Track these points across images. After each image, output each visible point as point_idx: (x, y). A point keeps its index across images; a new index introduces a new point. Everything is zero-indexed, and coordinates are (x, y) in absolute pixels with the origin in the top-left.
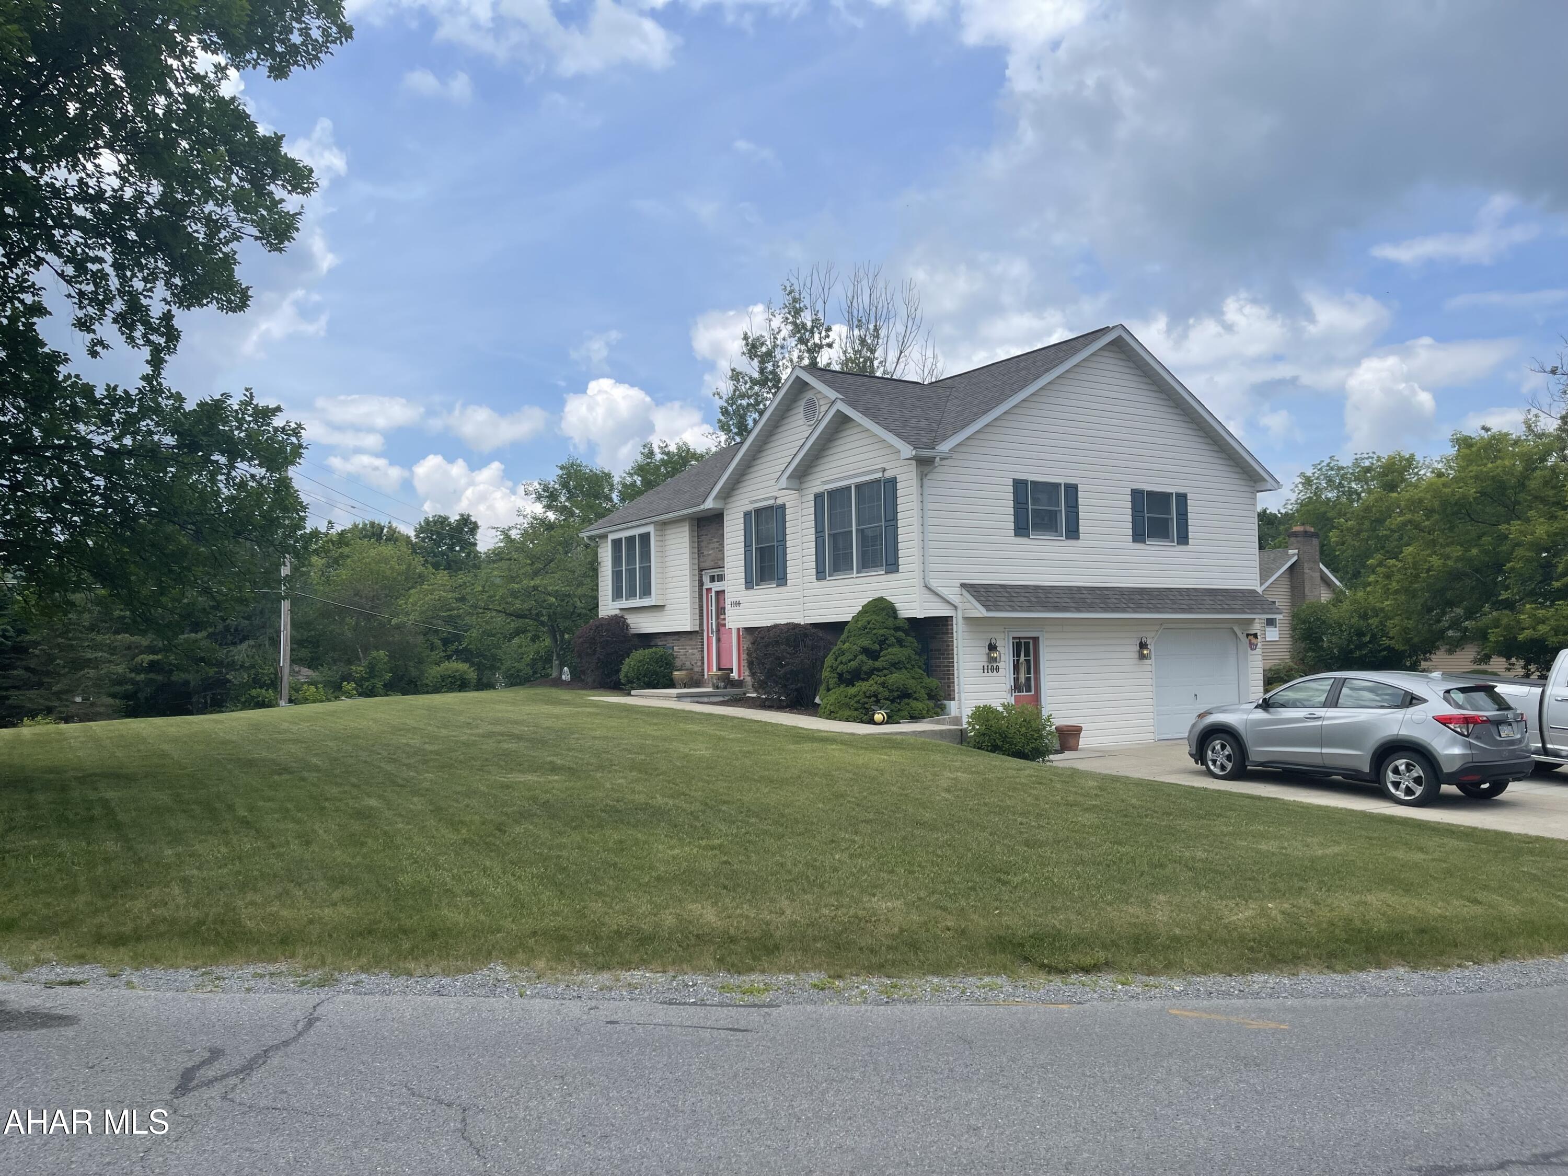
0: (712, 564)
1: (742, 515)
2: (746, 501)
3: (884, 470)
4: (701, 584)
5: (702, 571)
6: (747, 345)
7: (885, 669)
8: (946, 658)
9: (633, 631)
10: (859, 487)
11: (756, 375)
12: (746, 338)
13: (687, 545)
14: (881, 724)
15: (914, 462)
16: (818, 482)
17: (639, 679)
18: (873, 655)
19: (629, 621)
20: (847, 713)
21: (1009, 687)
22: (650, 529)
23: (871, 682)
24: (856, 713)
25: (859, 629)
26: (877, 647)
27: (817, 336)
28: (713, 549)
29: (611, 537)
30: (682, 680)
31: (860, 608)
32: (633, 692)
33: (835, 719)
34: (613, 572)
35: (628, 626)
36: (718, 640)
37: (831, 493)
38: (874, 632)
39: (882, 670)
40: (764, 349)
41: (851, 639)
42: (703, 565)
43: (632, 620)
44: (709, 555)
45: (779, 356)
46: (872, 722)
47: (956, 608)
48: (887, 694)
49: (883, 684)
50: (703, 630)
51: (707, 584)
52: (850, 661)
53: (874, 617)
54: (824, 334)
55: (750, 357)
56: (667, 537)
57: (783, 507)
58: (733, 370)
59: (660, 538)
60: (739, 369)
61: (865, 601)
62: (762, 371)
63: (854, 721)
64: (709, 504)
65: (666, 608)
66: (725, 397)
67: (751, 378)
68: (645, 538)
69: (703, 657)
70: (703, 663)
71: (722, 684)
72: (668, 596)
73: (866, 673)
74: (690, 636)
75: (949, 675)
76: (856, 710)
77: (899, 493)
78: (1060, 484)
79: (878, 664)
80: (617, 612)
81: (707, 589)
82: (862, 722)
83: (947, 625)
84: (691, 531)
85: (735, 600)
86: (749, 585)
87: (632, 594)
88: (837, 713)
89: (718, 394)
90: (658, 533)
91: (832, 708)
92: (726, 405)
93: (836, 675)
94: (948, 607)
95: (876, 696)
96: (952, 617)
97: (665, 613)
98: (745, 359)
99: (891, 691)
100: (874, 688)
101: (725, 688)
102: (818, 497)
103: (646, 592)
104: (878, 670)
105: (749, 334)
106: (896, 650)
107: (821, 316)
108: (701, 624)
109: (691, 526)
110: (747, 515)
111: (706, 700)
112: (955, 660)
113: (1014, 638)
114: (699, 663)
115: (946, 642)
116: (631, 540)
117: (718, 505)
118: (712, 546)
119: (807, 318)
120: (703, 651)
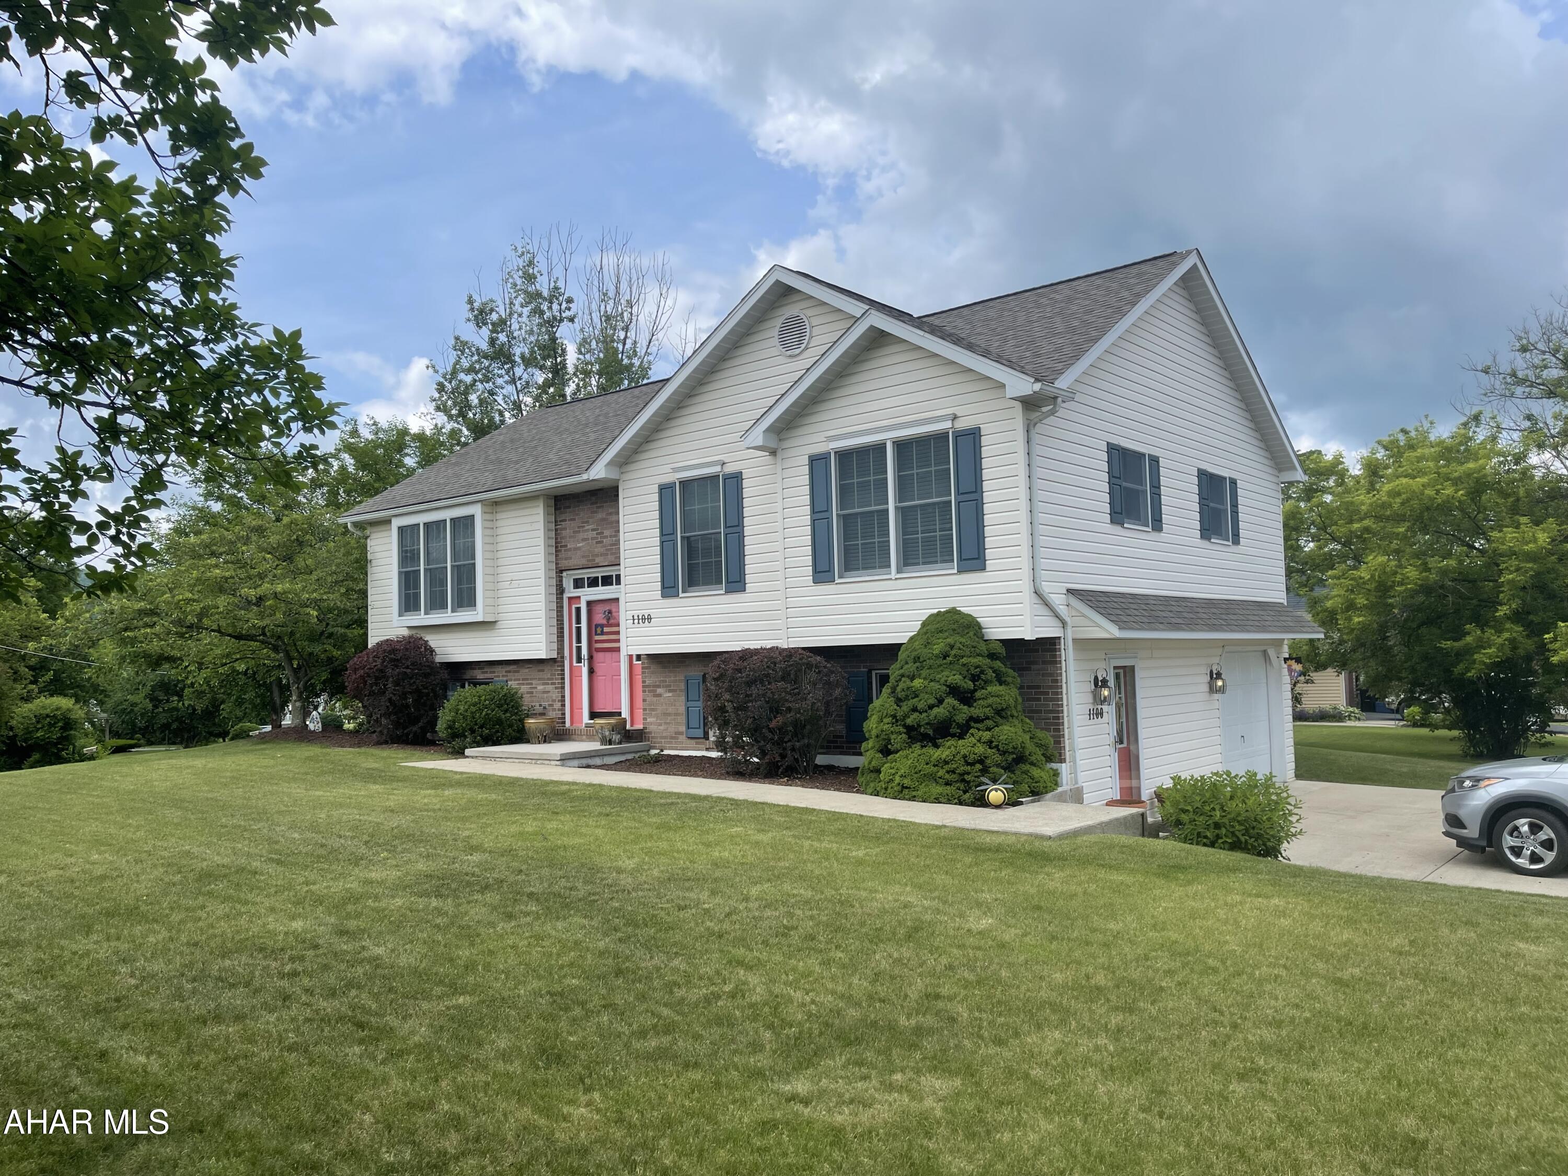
0: (584, 562)
1: (656, 489)
2: (667, 468)
3: (955, 418)
4: (561, 591)
5: (561, 571)
6: (472, 310)
7: (987, 718)
8: (1052, 700)
9: (438, 659)
10: (902, 446)
11: (484, 346)
12: (470, 301)
13: (541, 533)
14: (998, 807)
15: (1018, 405)
16: (821, 437)
17: (473, 731)
18: (966, 698)
19: (432, 644)
20: (937, 789)
21: (1112, 740)
22: (476, 510)
23: (969, 740)
24: (949, 790)
25: (937, 656)
26: (970, 685)
27: (555, 307)
28: (584, 540)
29: (396, 523)
30: (541, 731)
31: (918, 625)
32: (468, 752)
33: (913, 799)
34: (400, 573)
35: (432, 651)
36: (591, 671)
37: (844, 456)
38: (964, 660)
39: (982, 721)
40: (494, 317)
41: (924, 673)
42: (564, 564)
43: (434, 641)
44: (576, 549)
45: (515, 326)
46: (981, 802)
47: (1064, 624)
48: (998, 758)
49: (989, 743)
50: (563, 657)
51: (571, 591)
52: (931, 707)
53: (958, 638)
54: (564, 305)
55: (478, 325)
56: (499, 523)
57: (736, 479)
58: (457, 338)
59: (489, 524)
60: (463, 338)
61: (925, 614)
62: (492, 342)
63: (949, 802)
64: (599, 472)
65: (498, 625)
66: (441, 371)
67: (478, 349)
68: (464, 525)
69: (563, 697)
70: (563, 705)
71: (616, 737)
72: (501, 609)
73: (959, 726)
74: (541, 667)
75: (1058, 724)
76: (947, 784)
77: (985, 451)
78: (1144, 455)
79: (976, 711)
80: (406, 632)
81: (570, 599)
82: (960, 803)
83: (1055, 650)
84: (547, 514)
85: (641, 613)
86: (669, 589)
87: (437, 603)
88: (915, 789)
89: (433, 367)
90: (488, 517)
91: (906, 782)
92: (442, 380)
93: (902, 729)
94: (1055, 622)
95: (981, 762)
96: (1059, 638)
97: (495, 633)
98: (472, 326)
99: (1004, 753)
100: (980, 749)
101: (620, 743)
102: (817, 462)
103: (466, 598)
104: (978, 720)
105: (475, 297)
106: (994, 688)
107: (561, 284)
108: (560, 650)
109: (546, 506)
110: (665, 490)
111: (598, 761)
112: (1065, 703)
113: (1115, 668)
114: (558, 705)
115: (1051, 675)
116: (434, 528)
117: (613, 475)
118: (581, 535)
119: (543, 286)
120: (563, 688)
